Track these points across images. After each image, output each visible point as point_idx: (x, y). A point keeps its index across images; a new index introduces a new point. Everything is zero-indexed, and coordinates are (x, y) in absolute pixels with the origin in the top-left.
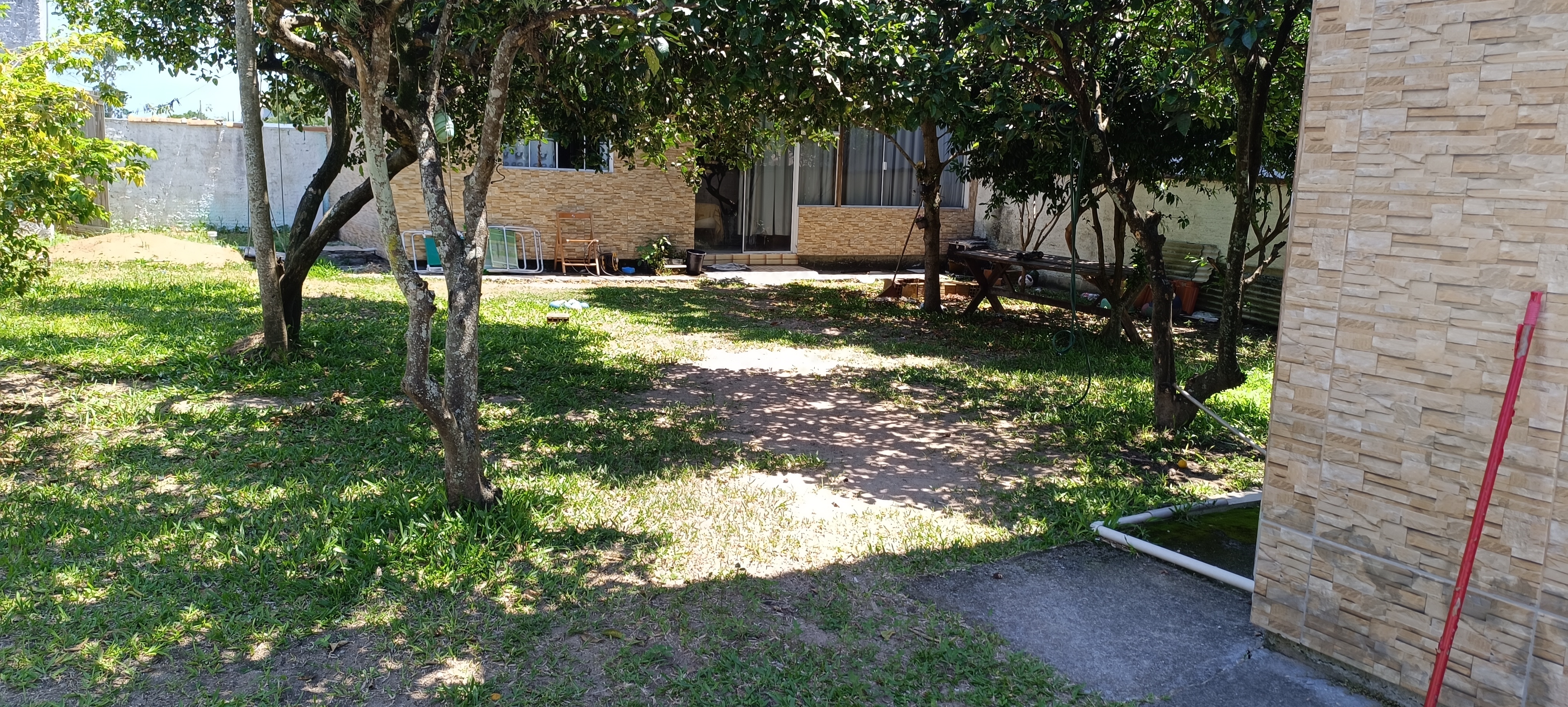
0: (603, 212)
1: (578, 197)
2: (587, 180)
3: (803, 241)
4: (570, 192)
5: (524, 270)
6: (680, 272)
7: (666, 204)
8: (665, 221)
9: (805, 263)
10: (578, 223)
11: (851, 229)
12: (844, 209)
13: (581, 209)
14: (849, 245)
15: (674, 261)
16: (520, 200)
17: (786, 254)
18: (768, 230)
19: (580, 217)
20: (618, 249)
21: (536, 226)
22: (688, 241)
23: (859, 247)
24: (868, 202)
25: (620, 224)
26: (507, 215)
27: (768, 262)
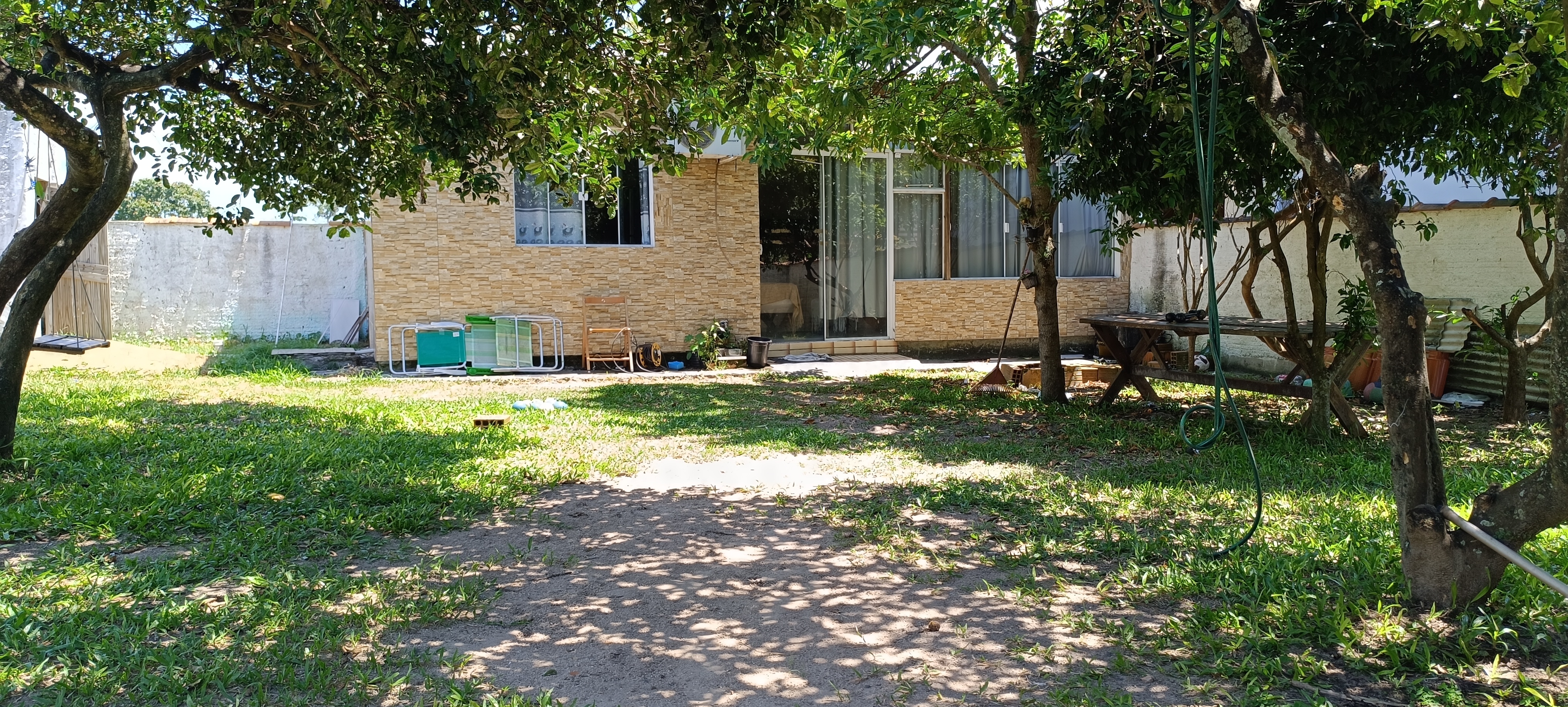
0: (643, 295)
1: (610, 277)
2: (621, 257)
3: (902, 324)
4: (601, 272)
5: (540, 368)
6: (739, 364)
7: (723, 284)
8: (722, 304)
9: (905, 350)
10: (611, 309)
11: (965, 307)
12: (954, 281)
13: (615, 293)
14: (964, 327)
15: (730, 351)
16: (537, 284)
17: (880, 340)
18: (856, 312)
19: (614, 302)
20: (663, 340)
21: (558, 314)
22: (755, 327)
23: (977, 328)
24: (988, 272)
25: (665, 309)
26: (521, 302)
27: (858, 350)
